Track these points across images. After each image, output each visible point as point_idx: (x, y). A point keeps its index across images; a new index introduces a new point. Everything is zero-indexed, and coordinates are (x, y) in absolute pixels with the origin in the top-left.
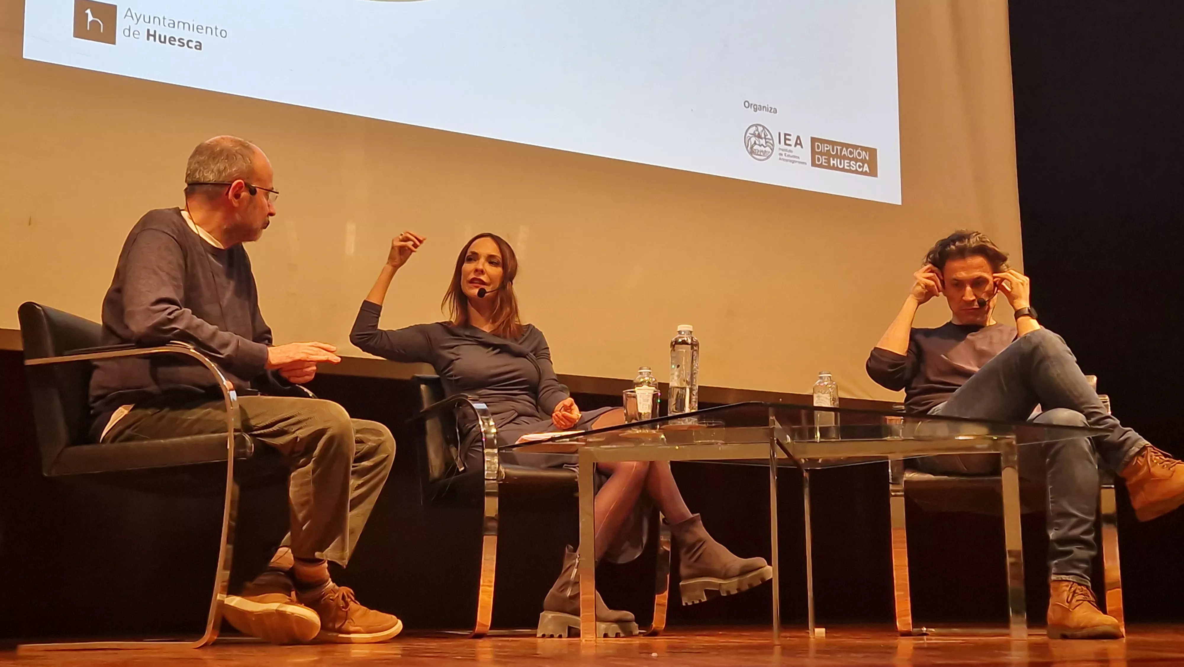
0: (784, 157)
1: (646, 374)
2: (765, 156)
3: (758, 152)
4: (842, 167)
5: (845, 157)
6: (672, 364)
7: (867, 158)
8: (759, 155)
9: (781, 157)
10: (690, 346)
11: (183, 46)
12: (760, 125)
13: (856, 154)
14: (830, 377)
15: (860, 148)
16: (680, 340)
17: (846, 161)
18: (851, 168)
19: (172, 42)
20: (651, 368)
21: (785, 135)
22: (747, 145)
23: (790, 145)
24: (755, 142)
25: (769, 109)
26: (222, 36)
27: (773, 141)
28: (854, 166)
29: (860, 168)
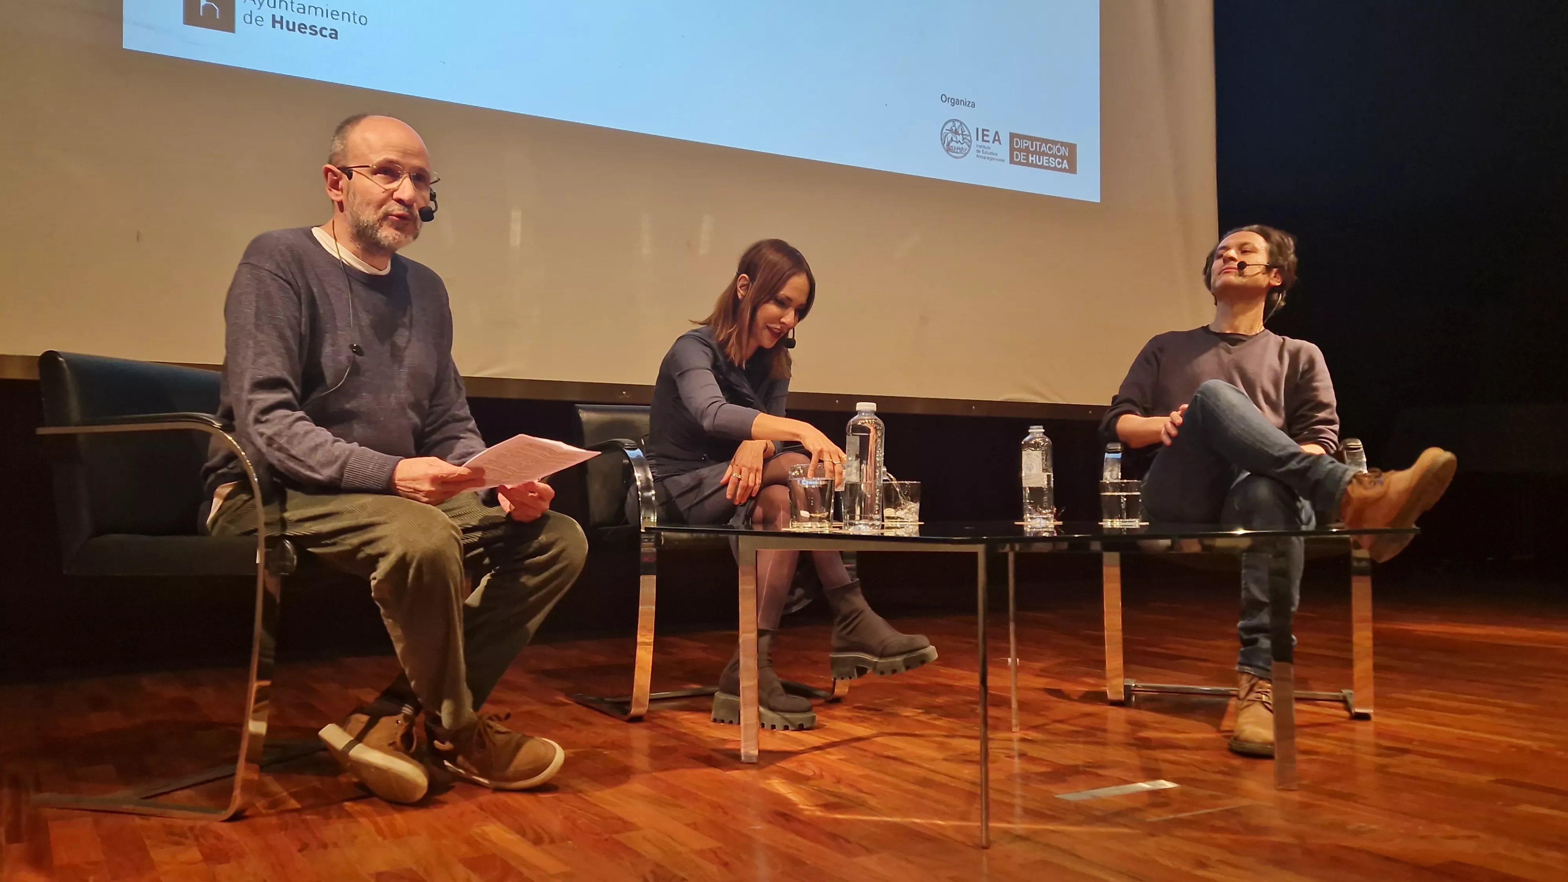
0: (981, 154)
2: (962, 153)
3: (955, 149)
4: (1041, 163)
5: (1044, 154)
7: (1067, 155)
8: (956, 152)
9: (978, 154)
11: (316, 33)
12: (957, 120)
13: (1055, 150)
15: (1059, 144)
17: (1045, 158)
18: (1050, 164)
19: (302, 30)
21: (983, 130)
22: (943, 142)
23: (988, 141)
24: (952, 138)
25: (967, 103)
26: (361, 24)
27: (971, 137)
28: (1054, 163)
29: (1059, 165)
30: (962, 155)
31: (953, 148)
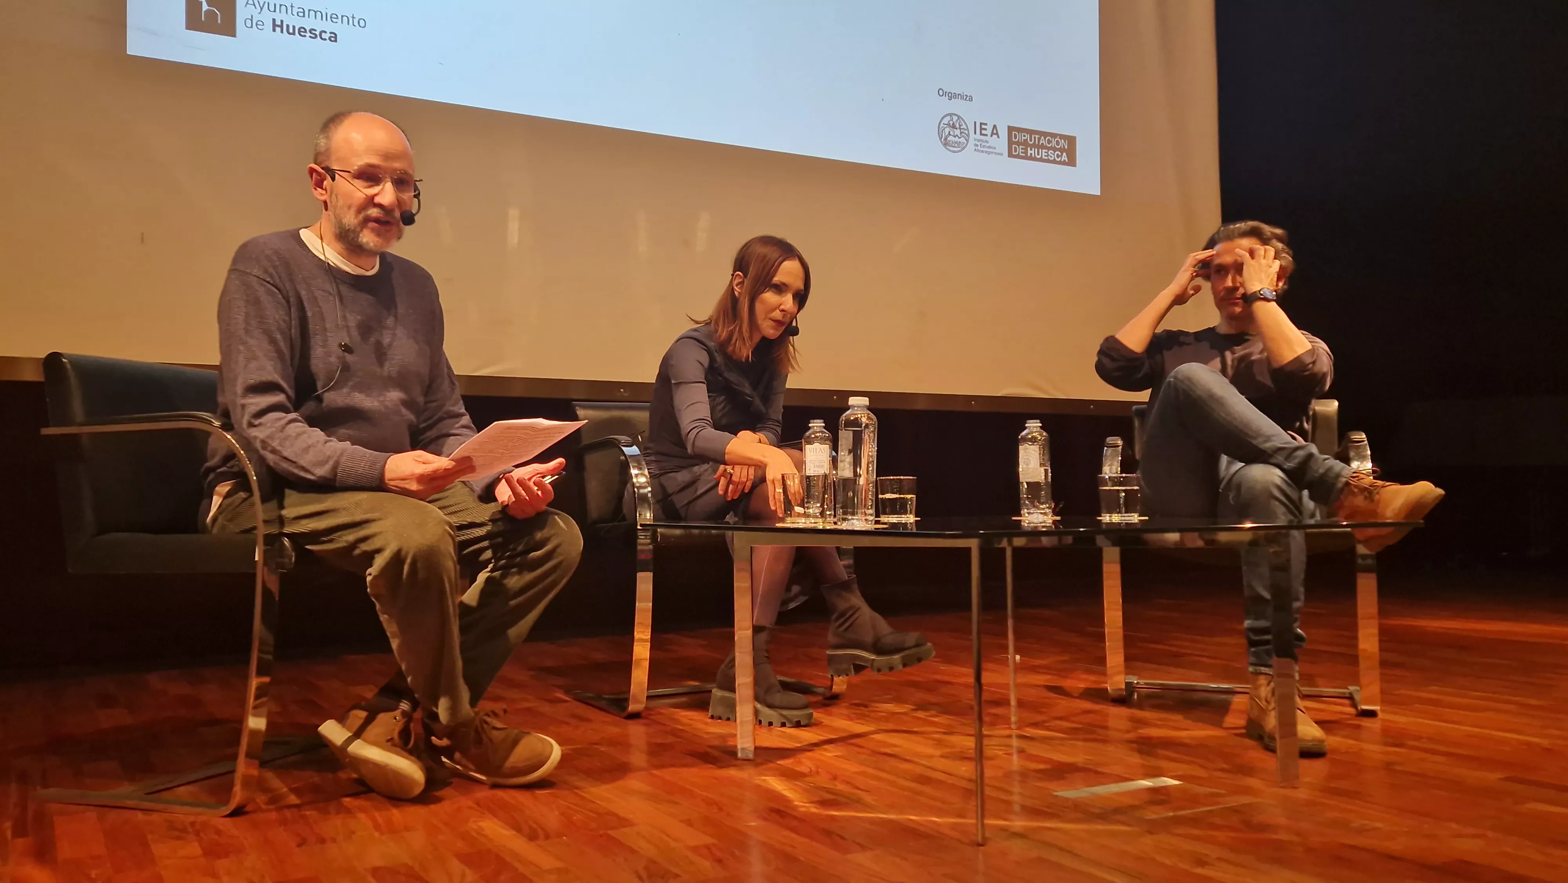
0: (979, 148)
2: (960, 147)
3: (953, 143)
4: (1039, 157)
5: (1043, 147)
7: (1066, 147)
8: (953, 147)
9: (976, 147)
11: (316, 37)
12: (955, 115)
13: (1054, 143)
15: (1058, 137)
17: (1044, 151)
18: (1049, 157)
19: (302, 34)
21: (981, 124)
22: (941, 136)
23: (986, 135)
24: (949, 132)
25: (965, 97)
26: (360, 26)
27: (968, 131)
28: (1053, 156)
29: (1058, 158)
30: (960, 149)
31: (951, 142)
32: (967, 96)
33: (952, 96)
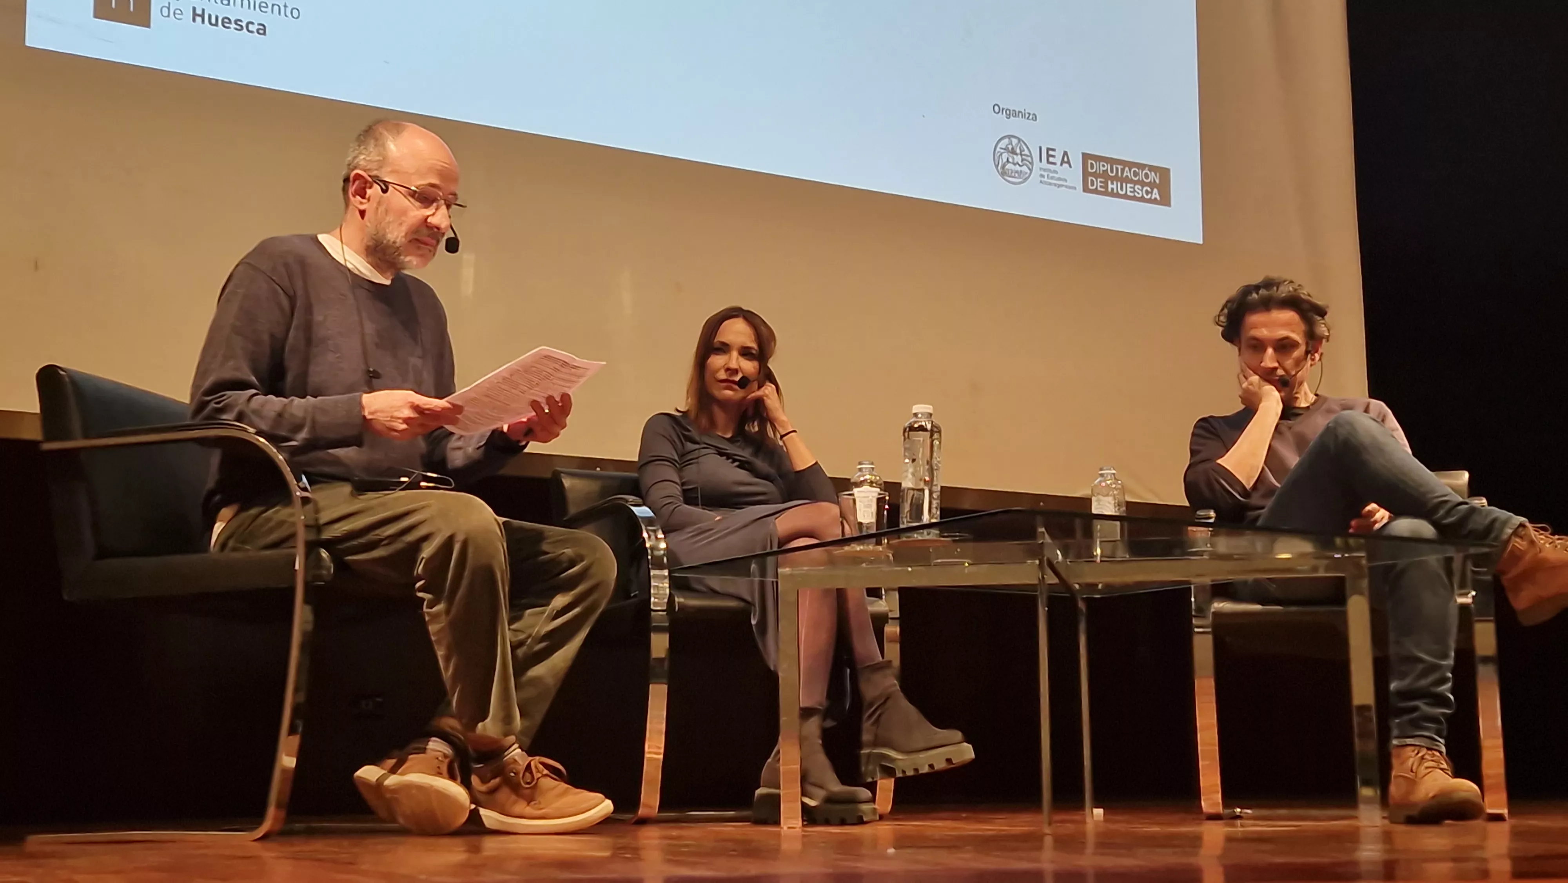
0: (1046, 179)
1: (867, 470)
2: (1021, 178)
3: (1012, 173)
4: (1123, 193)
5: (1128, 180)
6: (905, 457)
7: (1157, 181)
8: (1013, 177)
9: (1043, 179)
10: (928, 434)
11: (241, 29)
12: (1014, 137)
13: (1141, 175)
14: (1114, 474)
15: (1147, 169)
16: (916, 426)
17: (1129, 185)
18: (1136, 194)
19: (226, 25)
20: (874, 463)
21: (1048, 150)
22: (997, 163)
23: (1054, 164)
24: (1008, 159)
25: (1027, 115)
26: (293, 17)
27: (1032, 158)
28: (1140, 192)
29: (1147, 194)
30: (1021, 180)
31: (1010, 171)
32: (1029, 114)
33: (1011, 114)
